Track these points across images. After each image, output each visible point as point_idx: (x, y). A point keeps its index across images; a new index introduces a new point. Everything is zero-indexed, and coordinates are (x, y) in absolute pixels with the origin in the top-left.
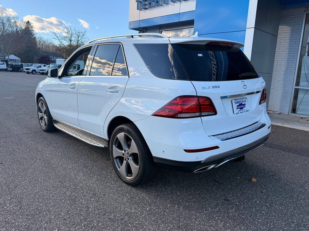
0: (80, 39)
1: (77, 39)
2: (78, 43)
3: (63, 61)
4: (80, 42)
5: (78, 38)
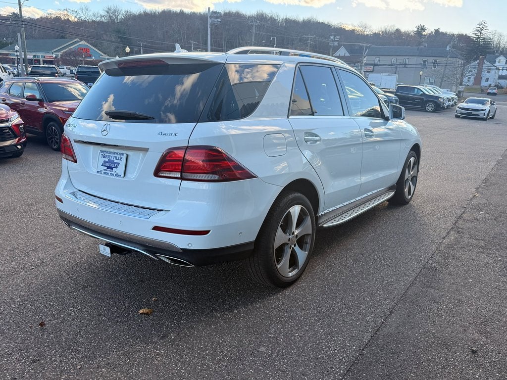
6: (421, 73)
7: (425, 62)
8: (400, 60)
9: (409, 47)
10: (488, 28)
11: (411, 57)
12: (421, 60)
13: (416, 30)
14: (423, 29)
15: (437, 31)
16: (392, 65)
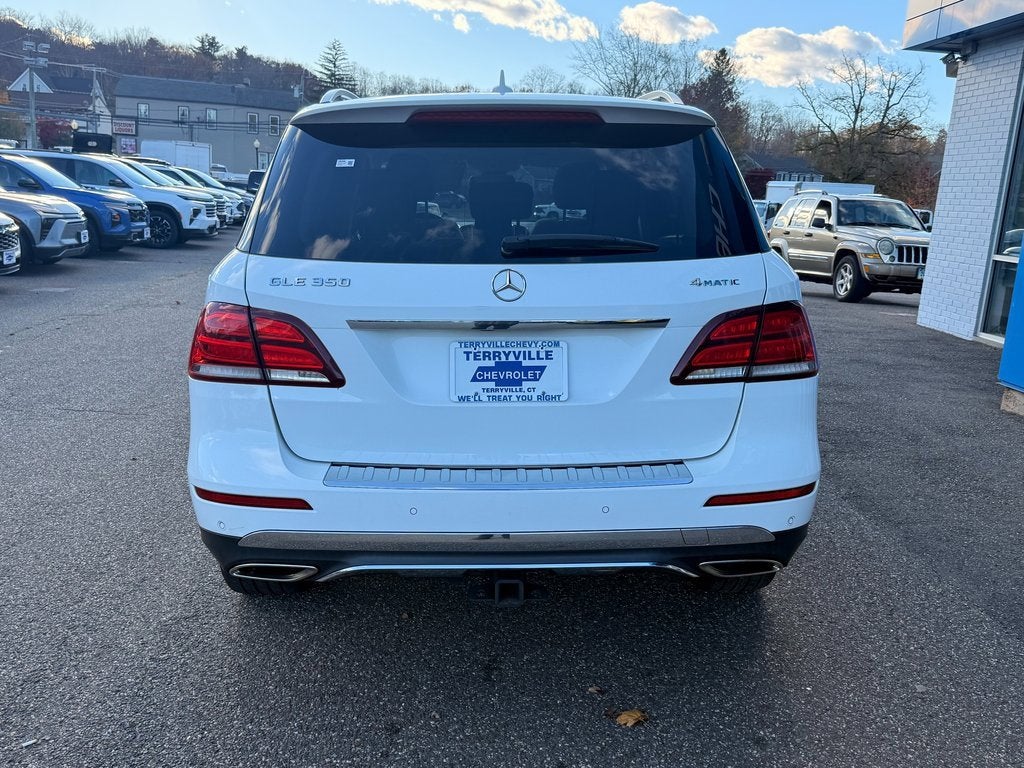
0: (893, 100)
1: (884, 101)
2: (884, 116)
3: (790, 188)
4: (893, 114)
5: (890, 96)
6: (257, 143)
7: (252, 118)
8: (195, 111)
9: (213, 83)
10: (346, 57)
11: (221, 107)
12: (242, 115)
13: (199, 45)
14: (213, 44)
15: (241, 53)
16: (182, 123)
